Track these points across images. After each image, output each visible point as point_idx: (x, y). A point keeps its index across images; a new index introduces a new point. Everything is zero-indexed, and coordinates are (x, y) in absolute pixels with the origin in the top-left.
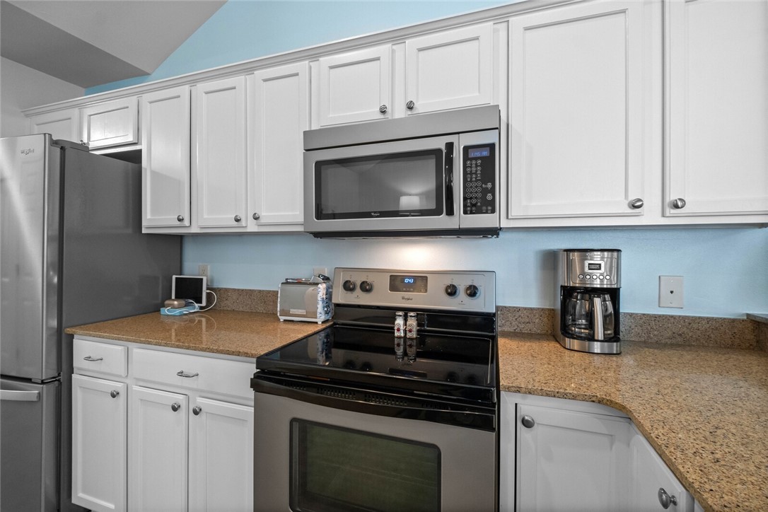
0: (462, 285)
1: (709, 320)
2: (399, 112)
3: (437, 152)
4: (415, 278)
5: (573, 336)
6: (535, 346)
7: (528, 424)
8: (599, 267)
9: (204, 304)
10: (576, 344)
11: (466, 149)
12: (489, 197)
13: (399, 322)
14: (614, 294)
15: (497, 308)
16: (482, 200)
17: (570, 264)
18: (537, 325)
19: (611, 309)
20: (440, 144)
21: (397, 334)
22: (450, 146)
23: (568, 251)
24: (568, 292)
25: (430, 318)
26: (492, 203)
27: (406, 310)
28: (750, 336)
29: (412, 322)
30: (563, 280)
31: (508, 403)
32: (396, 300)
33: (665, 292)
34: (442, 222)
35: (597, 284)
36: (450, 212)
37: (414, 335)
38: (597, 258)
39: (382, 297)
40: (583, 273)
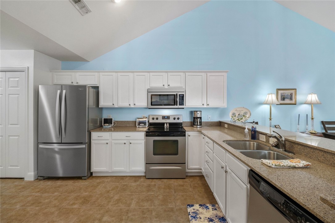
0: (176, 117)
1: (214, 122)
2: (166, 87)
3: (174, 95)
4: (167, 117)
5: (195, 125)
6: (189, 127)
7: (189, 136)
8: (199, 114)
9: (113, 125)
10: (195, 126)
11: (179, 95)
12: (183, 103)
13: (165, 125)
14: (201, 118)
15: (183, 122)
16: (182, 103)
17: (194, 113)
18: (189, 124)
19: (200, 121)
20: (175, 93)
21: (165, 127)
22: (177, 94)
23: (194, 111)
24: (194, 118)
25: (171, 124)
26: (184, 104)
27: (167, 123)
28: (219, 124)
29: (168, 125)
30: (193, 116)
31: (187, 133)
32: (164, 121)
33: (209, 118)
34: (175, 107)
35: (198, 117)
36: (177, 105)
37: (168, 127)
38: (198, 112)
39: (160, 121)
40: (196, 115)
